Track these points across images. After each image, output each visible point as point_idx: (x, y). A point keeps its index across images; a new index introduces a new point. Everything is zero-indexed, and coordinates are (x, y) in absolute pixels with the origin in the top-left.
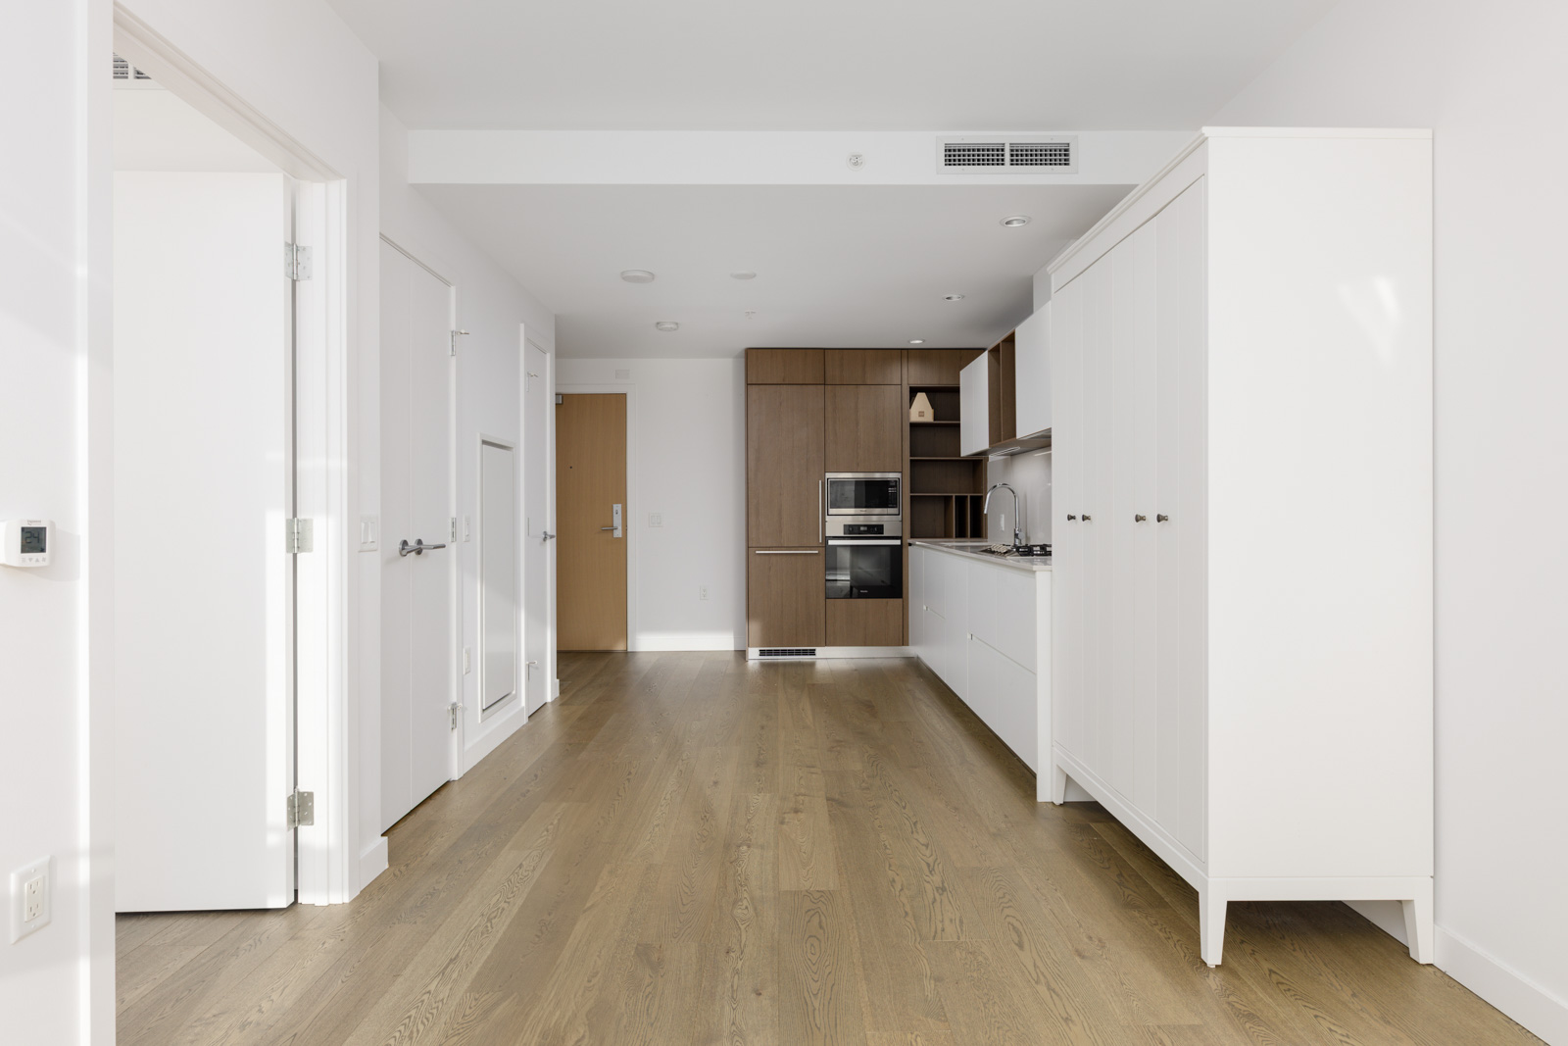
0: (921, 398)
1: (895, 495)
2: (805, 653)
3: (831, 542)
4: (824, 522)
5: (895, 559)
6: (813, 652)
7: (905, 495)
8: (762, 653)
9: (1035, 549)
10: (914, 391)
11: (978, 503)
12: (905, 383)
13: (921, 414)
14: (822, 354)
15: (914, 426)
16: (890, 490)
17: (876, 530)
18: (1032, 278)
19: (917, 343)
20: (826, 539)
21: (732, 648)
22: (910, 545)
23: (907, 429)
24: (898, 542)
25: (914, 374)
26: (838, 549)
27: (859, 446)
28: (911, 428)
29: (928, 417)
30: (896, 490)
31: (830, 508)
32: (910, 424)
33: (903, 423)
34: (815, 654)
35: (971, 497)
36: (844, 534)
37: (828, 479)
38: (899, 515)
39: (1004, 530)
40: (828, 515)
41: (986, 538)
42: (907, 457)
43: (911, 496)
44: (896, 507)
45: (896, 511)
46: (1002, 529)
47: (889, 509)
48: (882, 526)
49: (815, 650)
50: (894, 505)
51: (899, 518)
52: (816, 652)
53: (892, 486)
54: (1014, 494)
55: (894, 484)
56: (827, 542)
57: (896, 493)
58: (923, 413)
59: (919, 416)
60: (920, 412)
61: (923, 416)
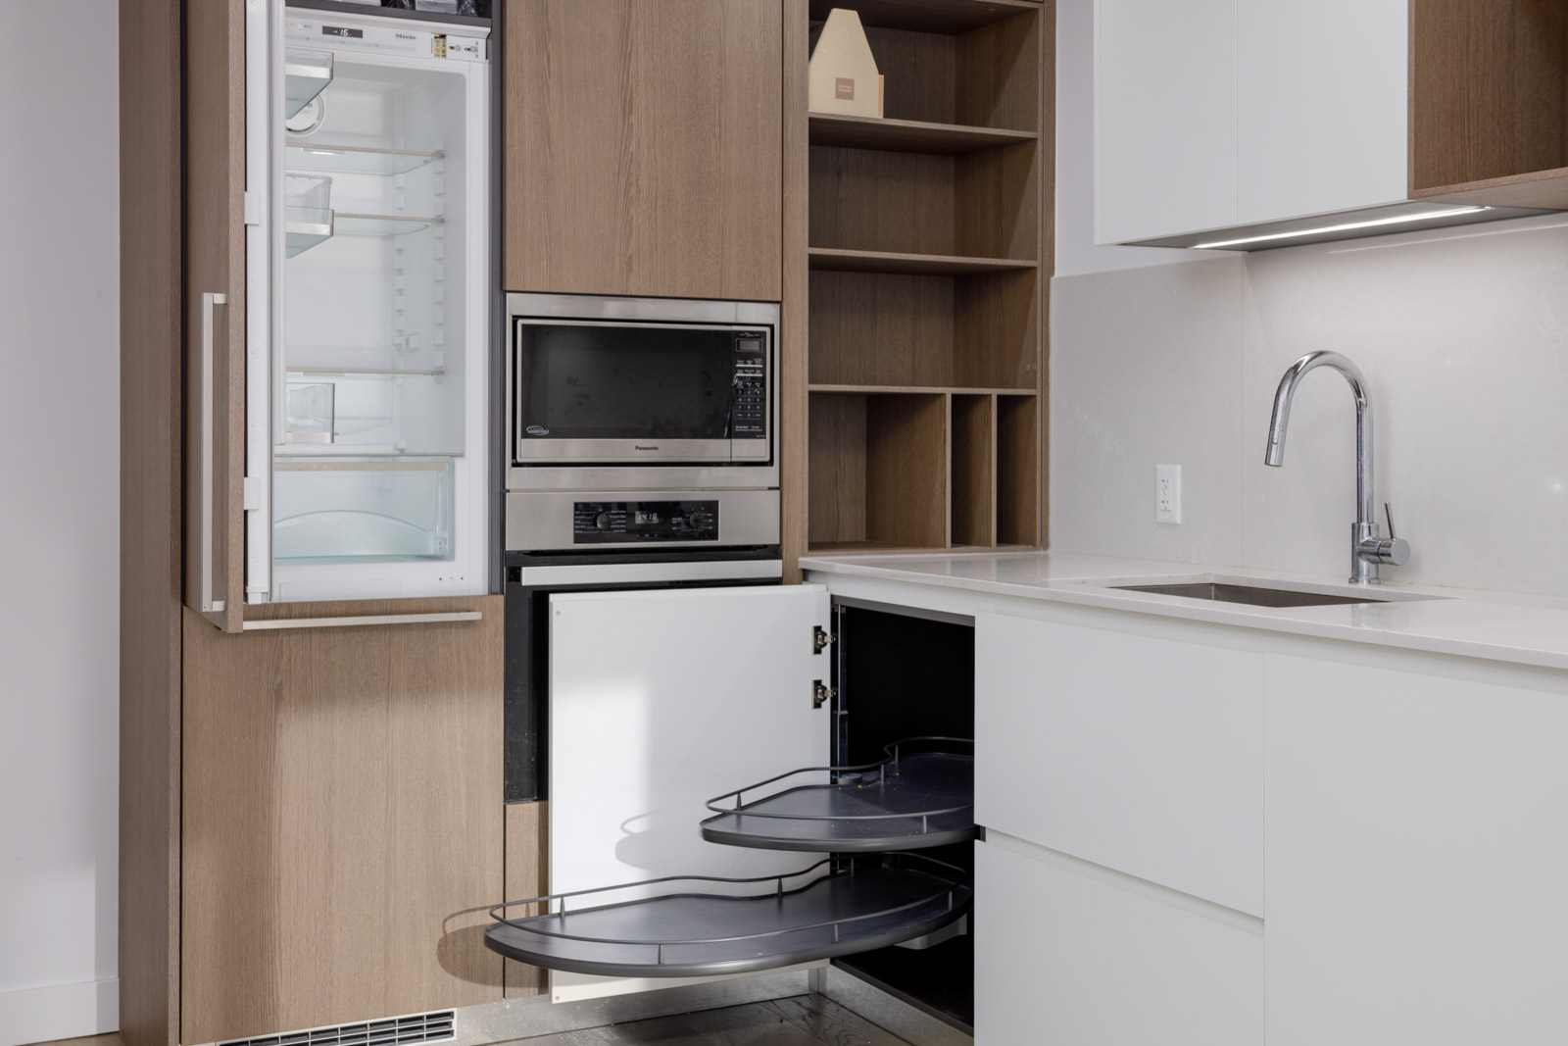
0: (843, 26)
1: (757, 389)
2: (409, 1029)
3: (529, 575)
6: (442, 1025)
7: (792, 385)
10: (822, 3)
13: (845, 89)
15: (823, 131)
16: (745, 369)
20: (513, 565)
22: (808, 575)
23: (801, 141)
27: (633, 191)
28: (811, 142)
29: (866, 102)
30: (763, 370)
31: (525, 435)
32: (811, 120)
33: (789, 117)
34: (450, 1033)
35: (1000, 398)
36: (576, 542)
37: (515, 318)
38: (770, 463)
39: (1178, 520)
40: (516, 465)
41: (1045, 545)
42: (801, 250)
43: (812, 394)
44: (762, 435)
45: (757, 448)
46: (1162, 517)
47: (735, 441)
48: (712, 507)
49: (450, 1014)
50: (756, 427)
51: (770, 476)
52: (454, 1021)
53: (749, 356)
54: (1358, 393)
55: (754, 346)
56: (515, 575)
57: (764, 378)
58: (850, 82)
59: (839, 95)
60: (839, 81)
61: (850, 96)
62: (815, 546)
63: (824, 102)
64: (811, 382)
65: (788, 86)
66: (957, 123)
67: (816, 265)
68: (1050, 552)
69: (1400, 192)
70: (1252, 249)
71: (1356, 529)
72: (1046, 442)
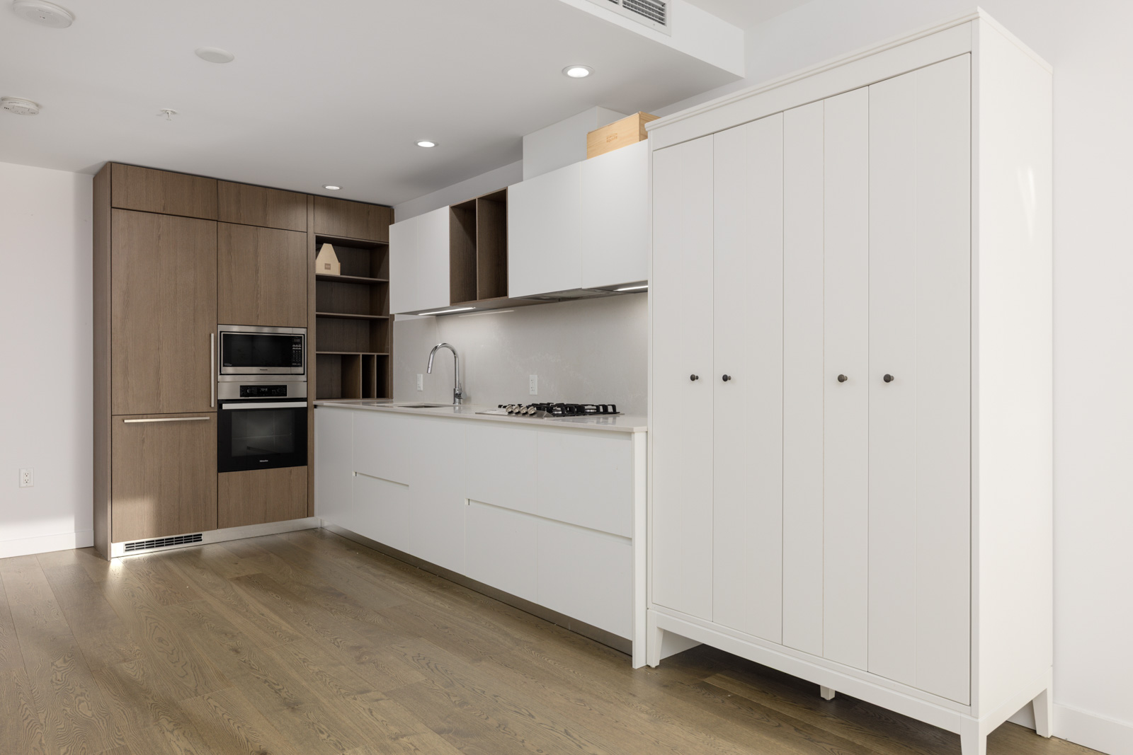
0: (327, 249)
1: (299, 353)
2: (188, 539)
3: (225, 406)
4: (217, 382)
5: (299, 423)
6: (198, 538)
7: (310, 352)
8: (129, 547)
9: (586, 407)
10: (320, 241)
11: (384, 363)
12: (311, 231)
13: (328, 266)
14: (215, 185)
15: (321, 279)
16: (295, 347)
17: (278, 392)
18: (522, 138)
19: (332, 189)
20: (220, 403)
21: (73, 546)
22: (316, 406)
23: (313, 282)
24: (304, 404)
25: (320, 223)
26: (233, 413)
27: (259, 296)
28: (317, 280)
29: (335, 270)
30: (301, 347)
31: (224, 366)
32: (317, 276)
33: (309, 275)
34: (201, 540)
35: (377, 356)
36: (241, 396)
37: (221, 332)
38: (304, 374)
39: (422, 389)
40: (221, 374)
41: (392, 398)
42: (313, 312)
43: (317, 354)
44: (301, 366)
45: (300, 370)
46: (419, 389)
47: (292, 368)
48: (285, 387)
49: (201, 535)
50: (299, 364)
51: (303, 378)
52: (202, 537)
53: (296, 343)
54: (454, 354)
55: (298, 340)
56: (220, 406)
57: (301, 350)
58: (330, 265)
59: (326, 268)
60: (326, 264)
61: (329, 269)
62: (318, 399)
63: (321, 269)
64: (317, 351)
65: (309, 266)
66: (370, 277)
67: (318, 316)
68: (393, 400)
69: (448, 304)
70: (437, 315)
71: (455, 390)
72: (392, 368)
